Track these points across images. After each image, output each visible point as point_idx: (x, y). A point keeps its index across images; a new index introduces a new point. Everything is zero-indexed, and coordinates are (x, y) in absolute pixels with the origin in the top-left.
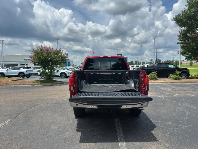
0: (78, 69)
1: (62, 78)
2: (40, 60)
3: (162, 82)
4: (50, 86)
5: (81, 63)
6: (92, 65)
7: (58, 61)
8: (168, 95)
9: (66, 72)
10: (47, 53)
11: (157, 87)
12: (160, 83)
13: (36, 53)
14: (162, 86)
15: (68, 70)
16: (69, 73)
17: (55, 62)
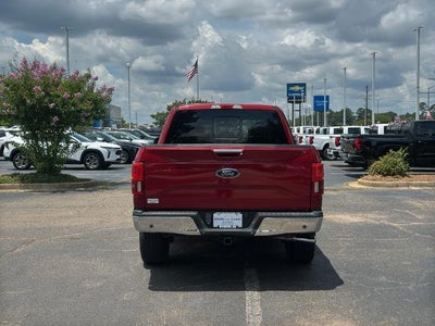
0: (143, 137)
1: (88, 169)
2: (22, 108)
3: (421, 185)
4: (54, 192)
5: (153, 116)
6: (189, 129)
7: (80, 111)
8: (419, 221)
9: (101, 150)
10: (46, 87)
11: (398, 197)
12: (416, 186)
13: (7, 85)
14: (415, 195)
15: (106, 140)
16: (113, 153)
17: (69, 114)
